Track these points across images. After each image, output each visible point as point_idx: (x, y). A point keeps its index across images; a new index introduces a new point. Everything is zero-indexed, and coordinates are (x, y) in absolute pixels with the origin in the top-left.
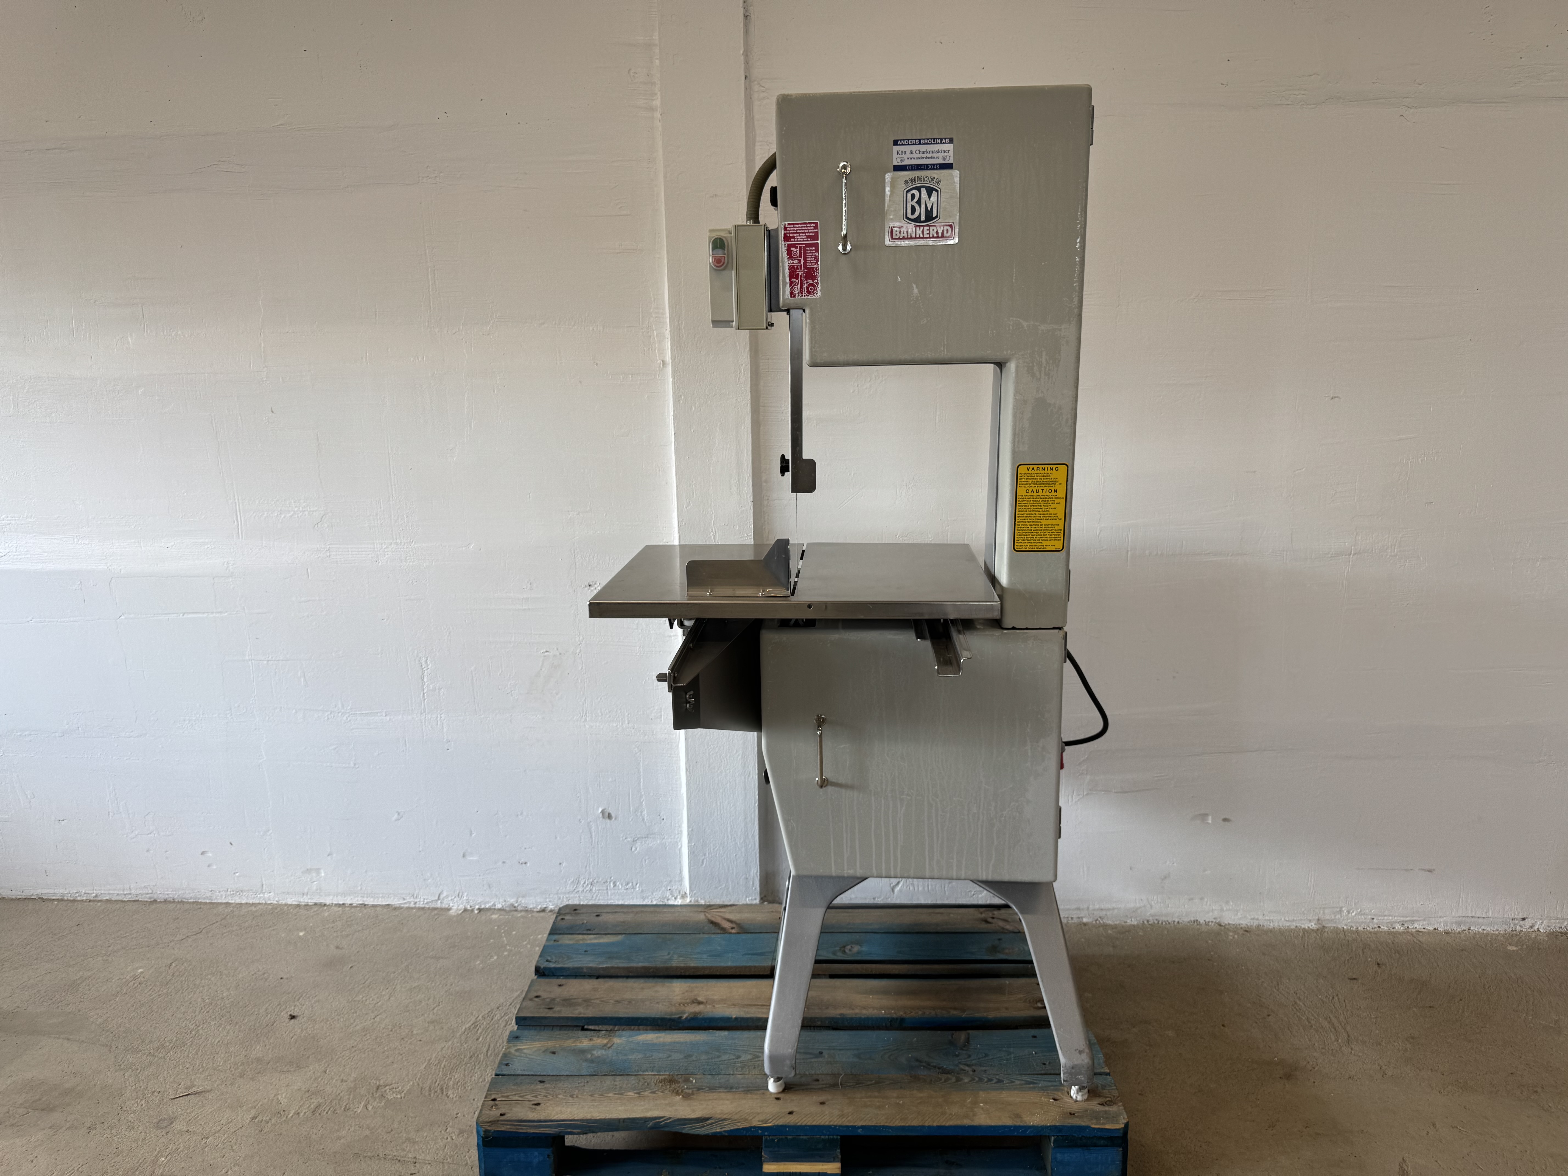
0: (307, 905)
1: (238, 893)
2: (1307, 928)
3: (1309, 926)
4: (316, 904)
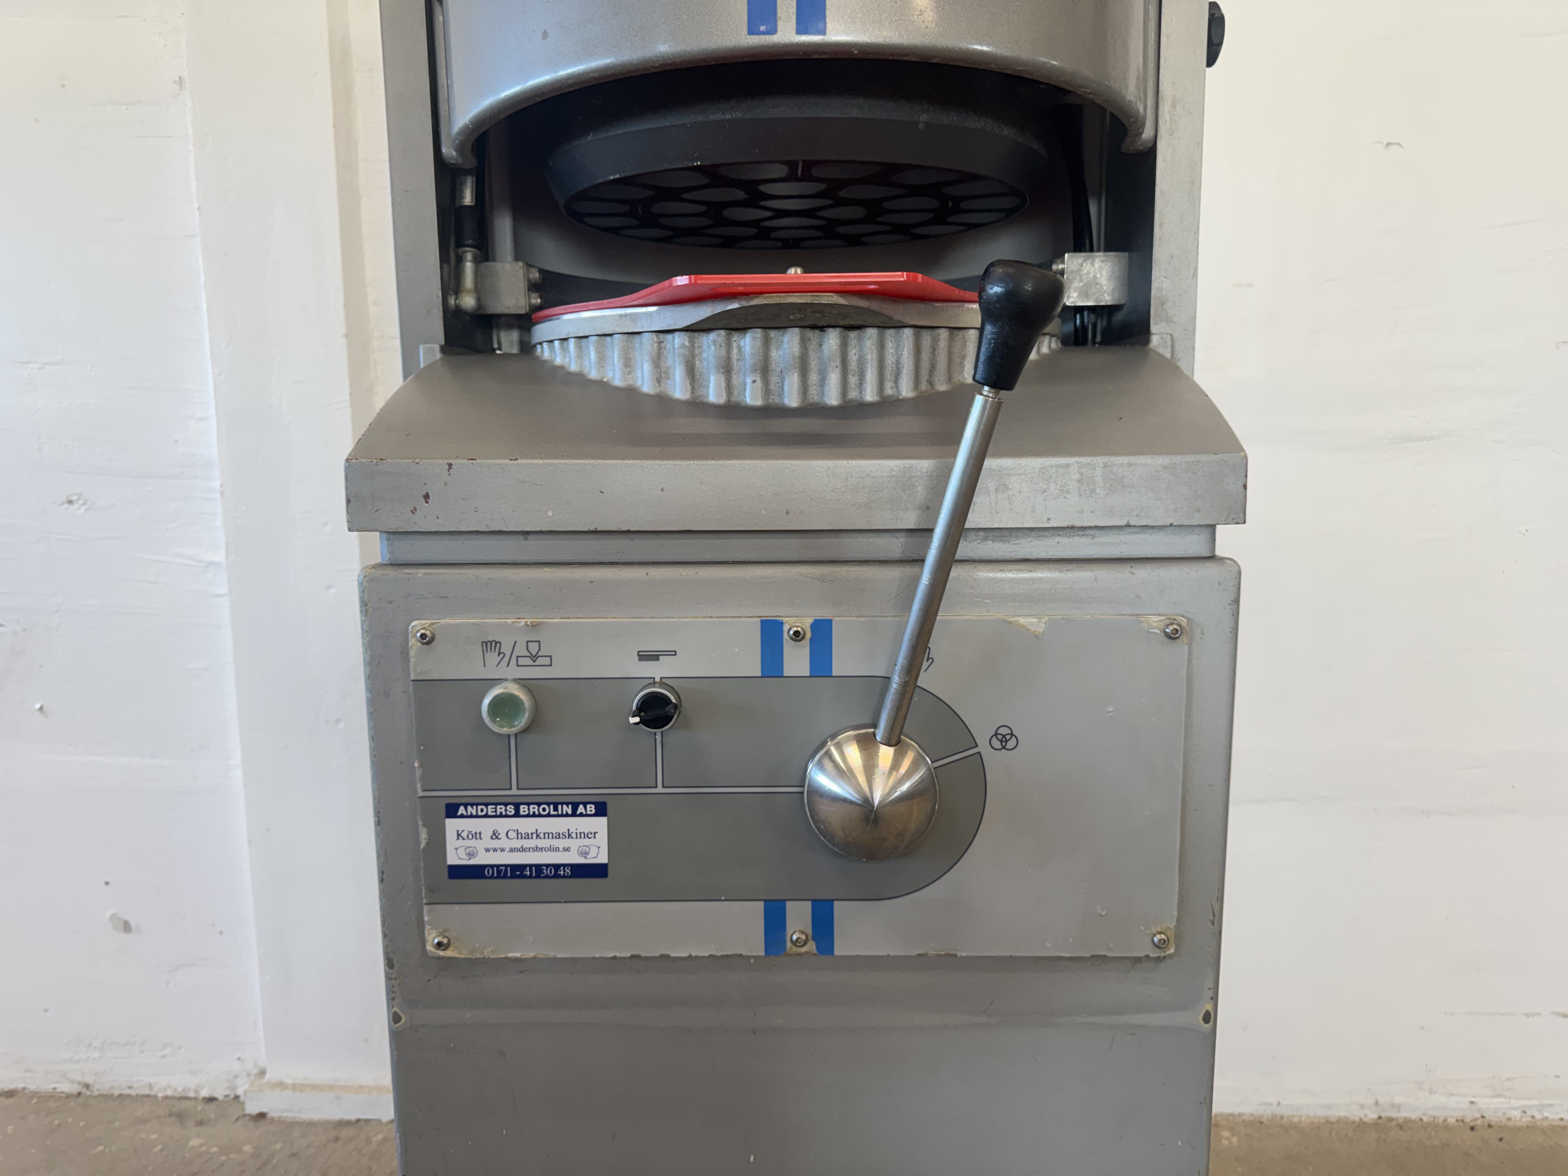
2: (1357, 1119)
3: (1362, 1116)
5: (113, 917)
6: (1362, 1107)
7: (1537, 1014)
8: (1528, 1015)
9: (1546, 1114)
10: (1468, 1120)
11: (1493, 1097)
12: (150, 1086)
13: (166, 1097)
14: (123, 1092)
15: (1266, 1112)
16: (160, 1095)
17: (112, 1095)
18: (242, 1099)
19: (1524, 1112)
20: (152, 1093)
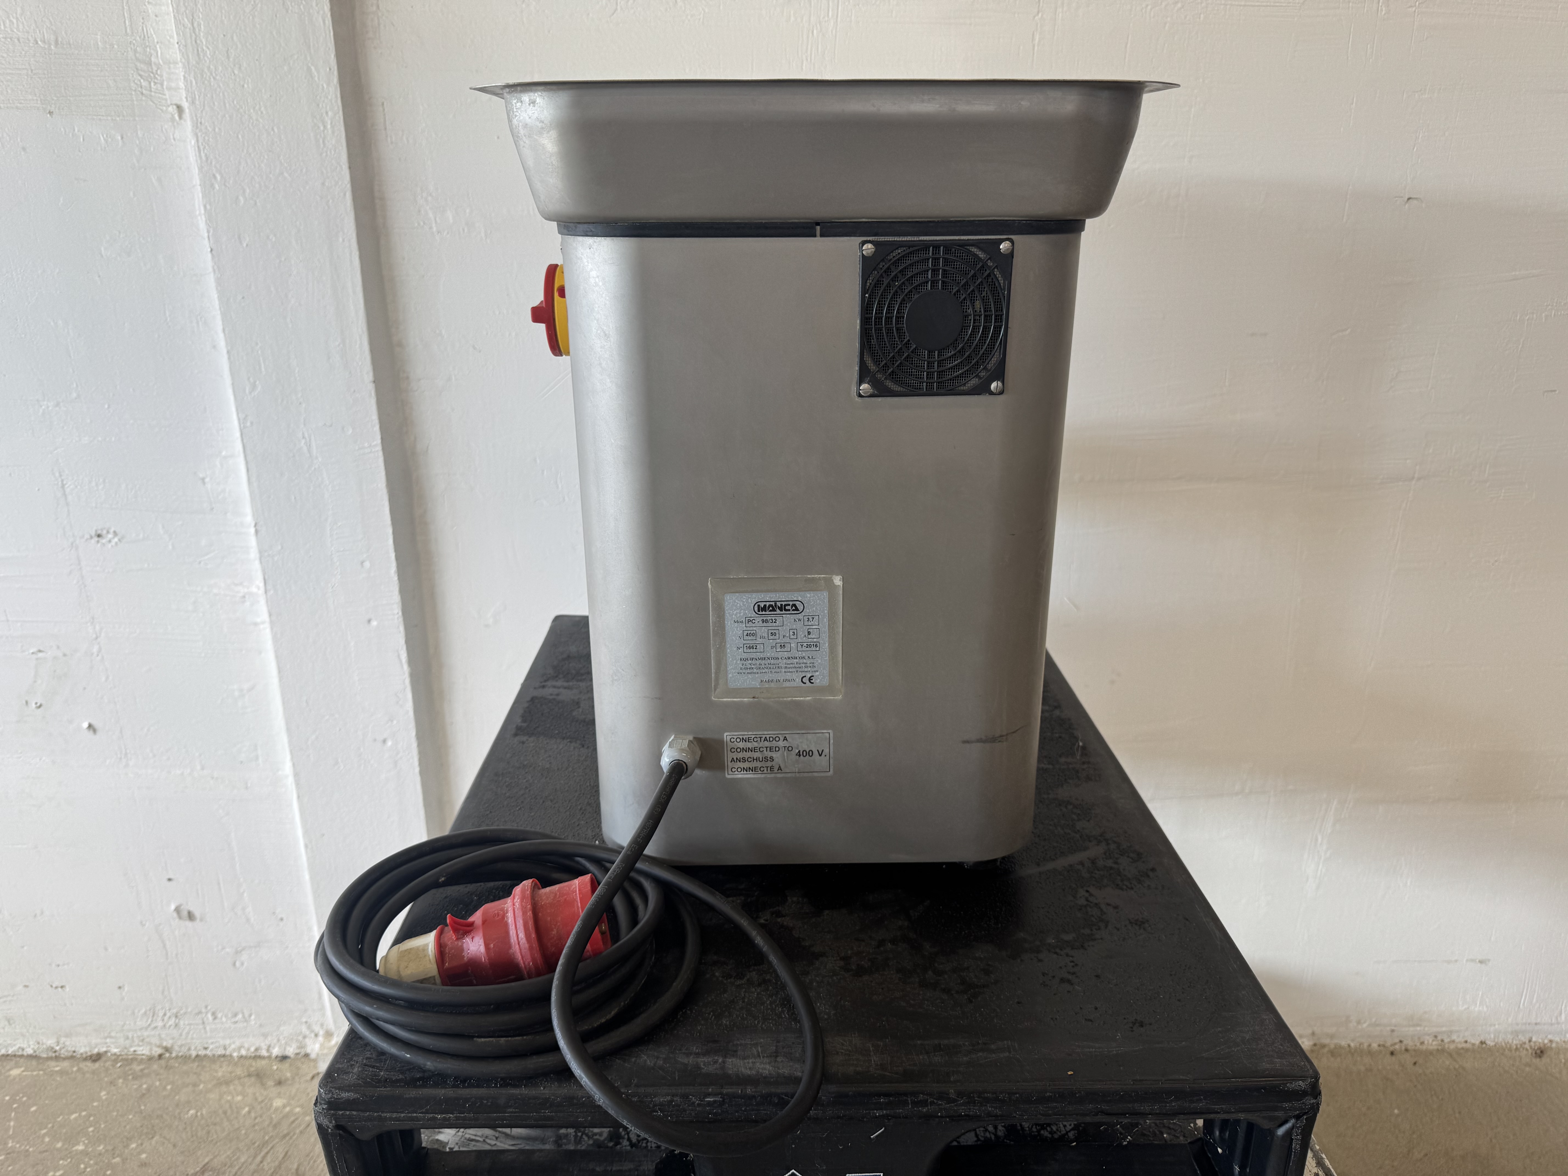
9: (1454, 1037)
10: (1388, 1044)
13: (242, 1057)
16: (235, 1054)
19: (1436, 1037)
20: (228, 1053)
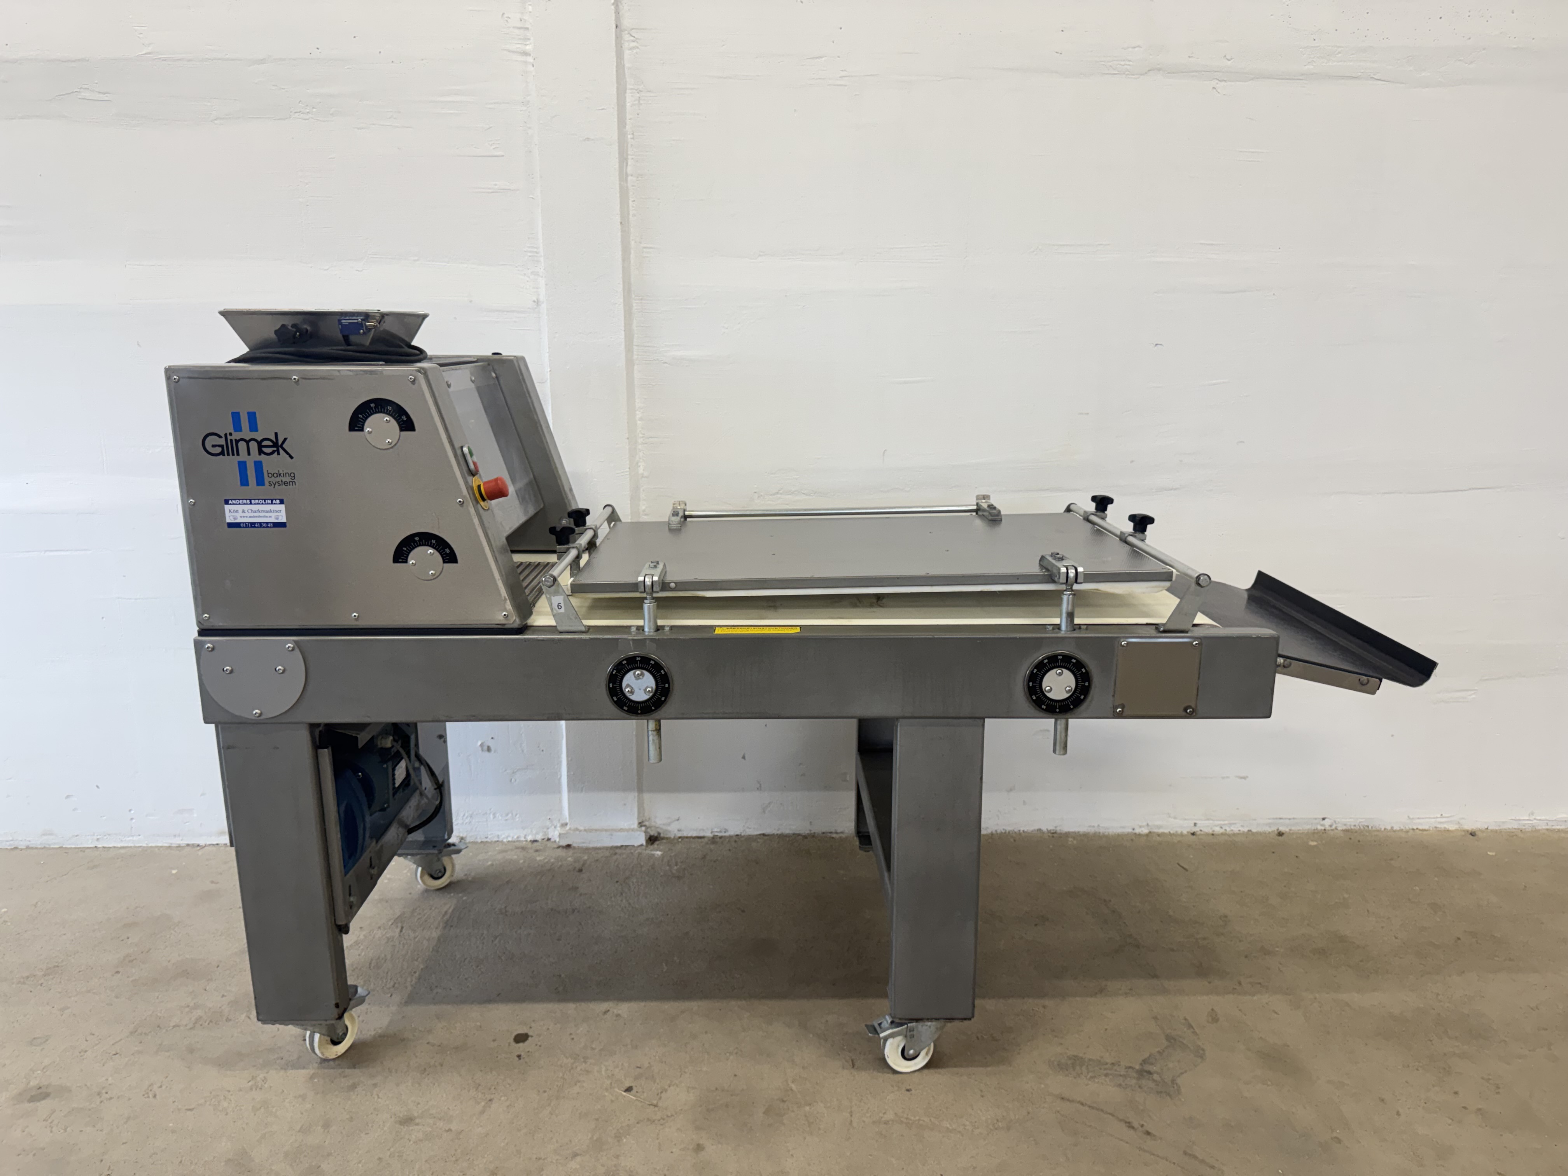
0: (179, 846)
1: (105, 837)
3: (1141, 831)
4: (188, 845)
5: (482, 745)
6: (1140, 827)
7: (1228, 777)
8: (1223, 778)
11: (1205, 820)
12: (498, 836)
14: (483, 840)
15: (1092, 830)
17: (477, 842)
18: (552, 840)
